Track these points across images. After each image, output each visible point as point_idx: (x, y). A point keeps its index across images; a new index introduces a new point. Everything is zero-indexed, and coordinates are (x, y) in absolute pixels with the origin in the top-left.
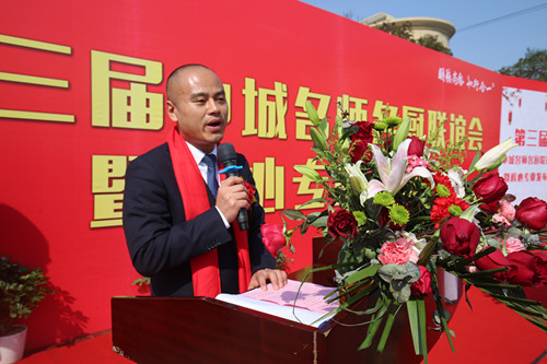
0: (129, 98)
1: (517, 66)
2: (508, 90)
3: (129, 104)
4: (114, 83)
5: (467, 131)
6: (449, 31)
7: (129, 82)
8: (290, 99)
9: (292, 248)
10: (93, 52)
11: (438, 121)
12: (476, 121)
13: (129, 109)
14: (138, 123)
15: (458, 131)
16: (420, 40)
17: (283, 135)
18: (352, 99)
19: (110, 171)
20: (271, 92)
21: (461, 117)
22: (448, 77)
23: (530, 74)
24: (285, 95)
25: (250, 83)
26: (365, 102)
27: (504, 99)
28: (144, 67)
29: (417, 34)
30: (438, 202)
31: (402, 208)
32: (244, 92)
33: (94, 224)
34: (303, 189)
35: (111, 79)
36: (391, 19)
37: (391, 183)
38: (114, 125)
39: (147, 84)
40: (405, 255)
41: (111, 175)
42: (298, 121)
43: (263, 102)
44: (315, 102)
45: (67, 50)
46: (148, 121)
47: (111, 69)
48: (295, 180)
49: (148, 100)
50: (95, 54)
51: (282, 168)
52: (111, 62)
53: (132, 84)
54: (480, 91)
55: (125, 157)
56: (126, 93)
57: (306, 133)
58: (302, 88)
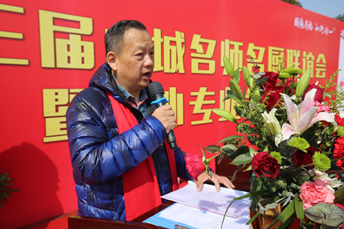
0: (68, 46)
3: (69, 50)
4: (57, 34)
5: (315, 63)
7: (68, 33)
8: (187, 44)
10: (41, 11)
11: (294, 57)
12: (321, 56)
13: (69, 54)
14: (76, 64)
15: (308, 64)
17: (182, 71)
18: (232, 43)
19: (57, 100)
20: (173, 39)
21: (311, 53)
24: (183, 41)
25: (157, 32)
26: (241, 44)
28: (79, 22)
31: (324, 156)
32: (153, 39)
33: (46, 140)
34: (197, 110)
35: (55, 32)
38: (58, 66)
39: (82, 35)
40: (322, 194)
41: (58, 103)
42: (193, 60)
43: (167, 46)
44: (205, 46)
45: (21, 10)
46: (83, 63)
47: (54, 24)
48: (191, 103)
49: (82, 47)
50: (42, 13)
51: (182, 95)
52: (54, 19)
53: (70, 35)
54: (324, 34)
55: (67, 90)
56: (65, 42)
57: (199, 69)
58: (195, 35)
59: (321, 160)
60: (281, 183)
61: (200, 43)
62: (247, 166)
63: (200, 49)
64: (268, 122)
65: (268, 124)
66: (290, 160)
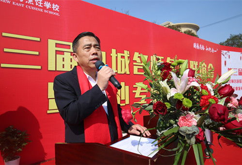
0: (63, 58)
1: (226, 42)
2: (224, 52)
3: (63, 61)
4: (57, 52)
5: (207, 69)
6: (197, 28)
7: (64, 52)
8: (131, 57)
9: (135, 120)
11: (194, 65)
12: (211, 65)
13: (63, 63)
14: (67, 68)
15: (203, 69)
16: (185, 32)
17: (128, 73)
18: (158, 57)
20: (123, 55)
21: (204, 63)
22: (198, 47)
23: (232, 45)
24: (129, 56)
25: (114, 51)
26: (163, 58)
27: (222, 55)
28: (70, 45)
29: (183, 30)
30: (203, 98)
31: (188, 100)
32: (111, 55)
33: (49, 112)
34: (137, 96)
35: (56, 51)
36: (172, 24)
37: (181, 89)
38: (57, 70)
39: (71, 52)
40: (190, 122)
42: (134, 66)
43: (119, 59)
45: (38, 39)
46: (71, 68)
47: (56, 47)
48: (134, 91)
49: (71, 59)
50: (50, 41)
51: (128, 87)
52: (56, 44)
54: (212, 52)
56: (62, 56)
57: (138, 72)
58: (135, 53)
59: (187, 102)
60: (172, 121)
61: (139, 57)
63: (138, 60)
64: (163, 86)
66: (175, 108)
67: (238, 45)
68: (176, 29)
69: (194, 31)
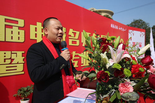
0: (12, 32)
1: (131, 24)
2: (130, 31)
4: (6, 26)
6: (112, 14)
7: (12, 26)
8: (67, 33)
12: (122, 40)
13: (12, 35)
14: (15, 40)
16: (104, 16)
22: (114, 27)
23: (135, 26)
24: (65, 31)
26: (90, 34)
27: (129, 33)
28: (18, 21)
29: (103, 14)
31: (128, 70)
36: (95, 10)
37: (117, 60)
38: (6, 40)
39: (19, 27)
41: (5, 58)
42: (69, 39)
44: (75, 34)
46: (19, 39)
47: (5, 21)
49: (19, 32)
52: (5, 19)
53: (13, 27)
54: (122, 31)
55: (10, 52)
56: (11, 30)
57: (72, 43)
58: (70, 29)
59: (127, 72)
60: (110, 86)
61: (73, 32)
62: (95, 78)
63: (73, 35)
64: (103, 58)
65: (103, 59)
66: (113, 75)
67: (138, 27)
68: (98, 13)
69: (110, 16)
